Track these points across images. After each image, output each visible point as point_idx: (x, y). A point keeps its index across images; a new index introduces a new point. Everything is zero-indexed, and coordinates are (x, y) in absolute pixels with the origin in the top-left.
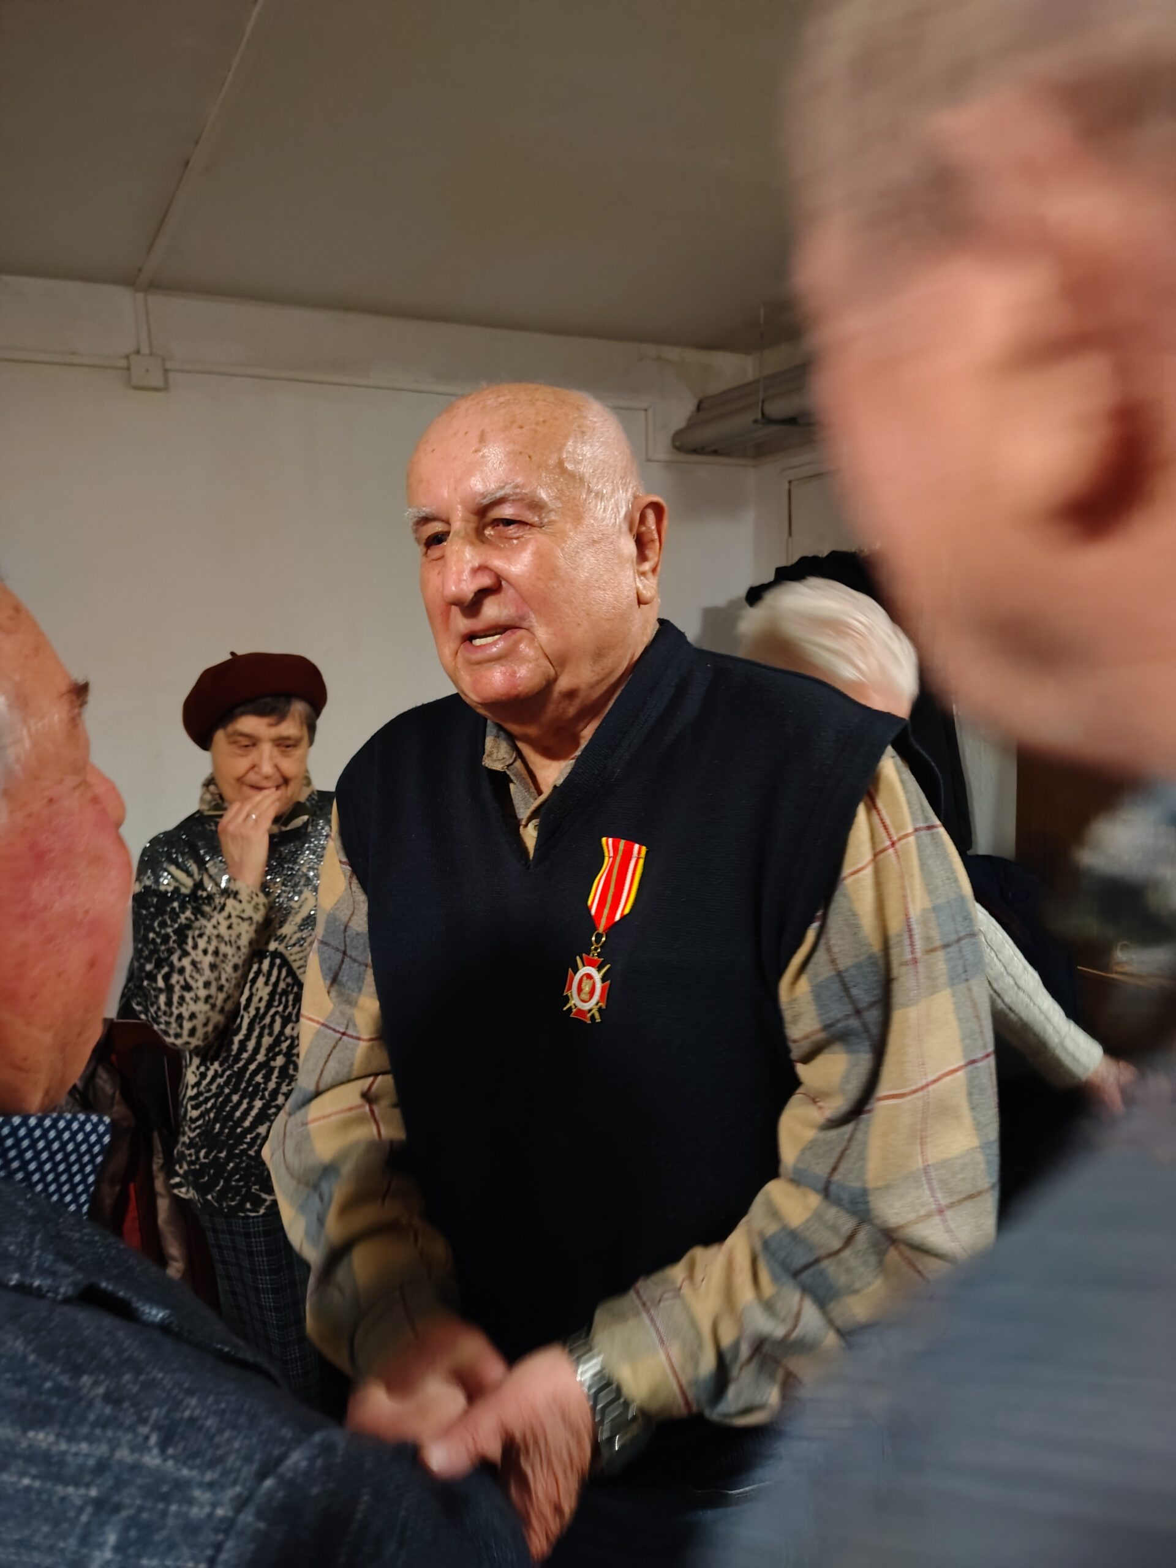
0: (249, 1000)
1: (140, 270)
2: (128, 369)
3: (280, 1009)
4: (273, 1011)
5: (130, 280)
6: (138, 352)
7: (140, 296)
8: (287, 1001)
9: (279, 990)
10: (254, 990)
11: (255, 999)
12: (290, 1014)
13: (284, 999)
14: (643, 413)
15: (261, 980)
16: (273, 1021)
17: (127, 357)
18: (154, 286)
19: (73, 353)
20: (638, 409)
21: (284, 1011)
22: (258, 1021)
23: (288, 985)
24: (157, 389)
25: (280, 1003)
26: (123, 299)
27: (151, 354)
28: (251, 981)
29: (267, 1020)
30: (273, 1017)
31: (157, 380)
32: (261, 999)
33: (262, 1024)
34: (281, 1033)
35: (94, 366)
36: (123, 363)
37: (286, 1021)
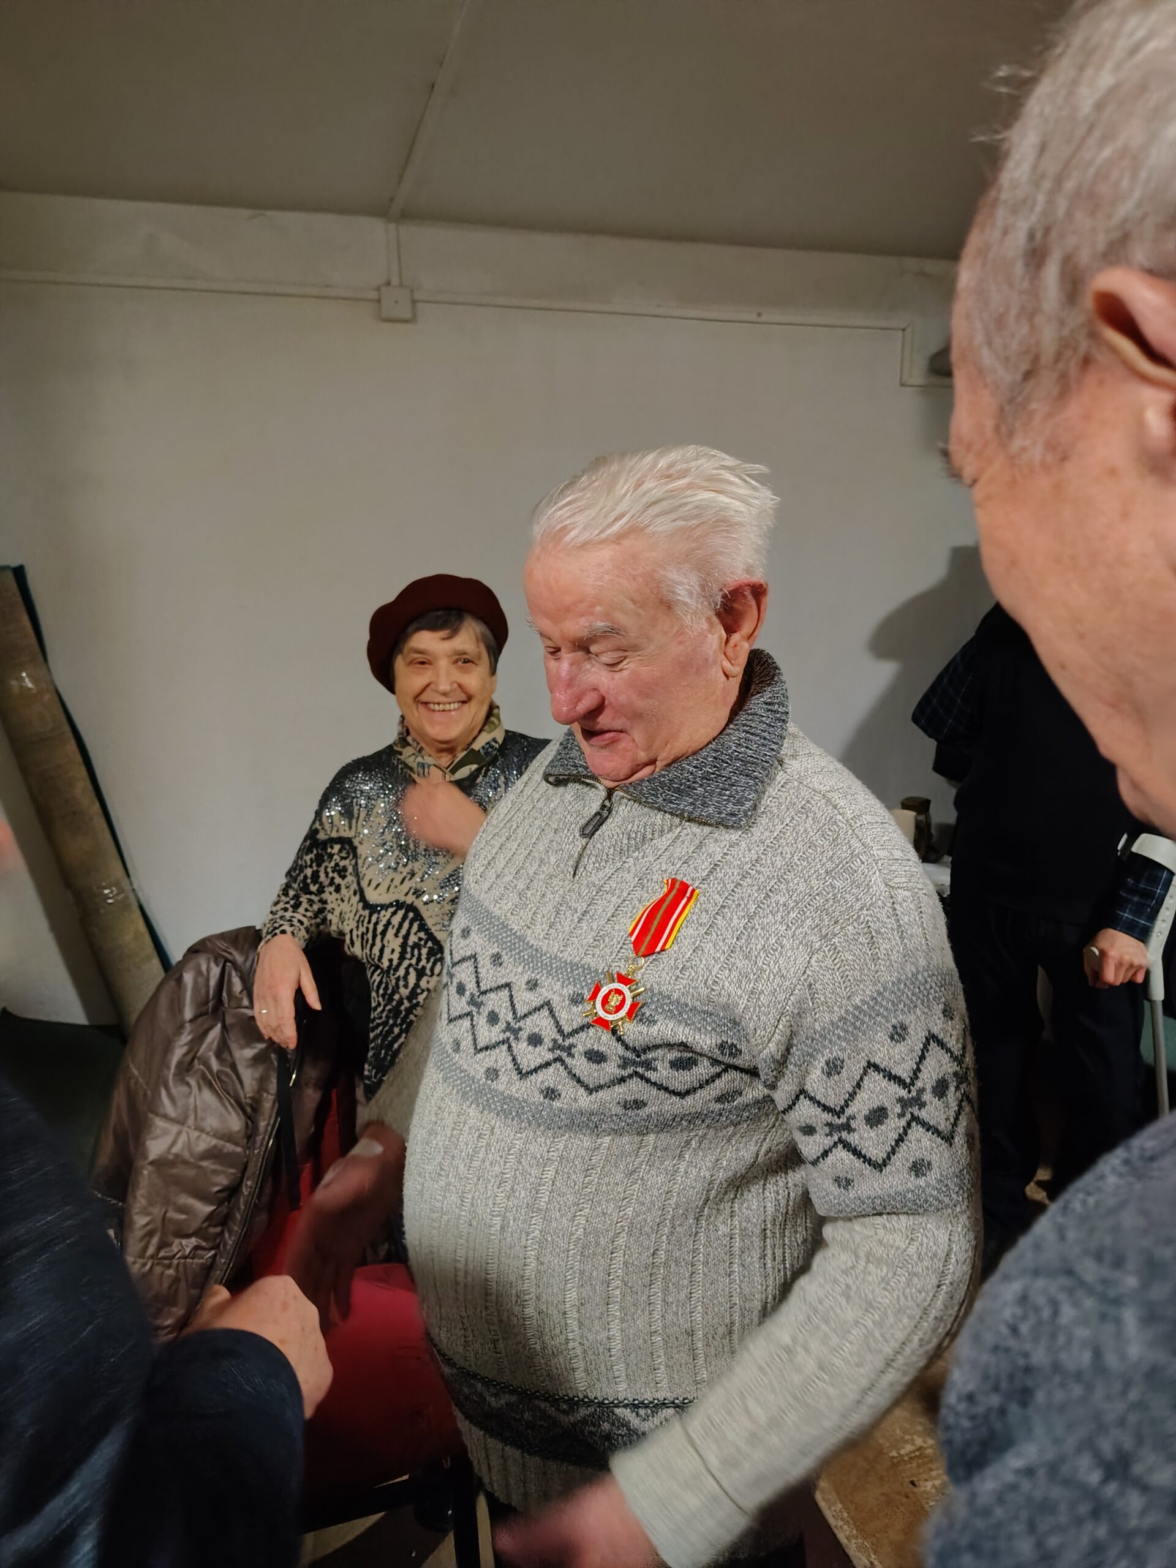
0: (382, 951)
1: (392, 200)
2: (379, 301)
3: (414, 961)
4: (406, 963)
5: (381, 211)
6: (388, 283)
7: (392, 226)
8: (420, 954)
9: (410, 943)
10: (385, 942)
11: (387, 951)
12: (424, 968)
13: (416, 952)
14: (900, 333)
15: (391, 932)
16: (407, 973)
17: (378, 289)
18: (407, 215)
19: (328, 286)
20: (898, 329)
21: (417, 964)
22: (392, 972)
23: (420, 939)
24: (406, 321)
25: (413, 955)
26: (376, 230)
27: (401, 285)
28: (381, 934)
29: (401, 972)
30: (407, 969)
31: (405, 312)
32: (393, 951)
33: (396, 976)
34: (417, 985)
35: (348, 299)
36: (373, 295)
37: (421, 974)
